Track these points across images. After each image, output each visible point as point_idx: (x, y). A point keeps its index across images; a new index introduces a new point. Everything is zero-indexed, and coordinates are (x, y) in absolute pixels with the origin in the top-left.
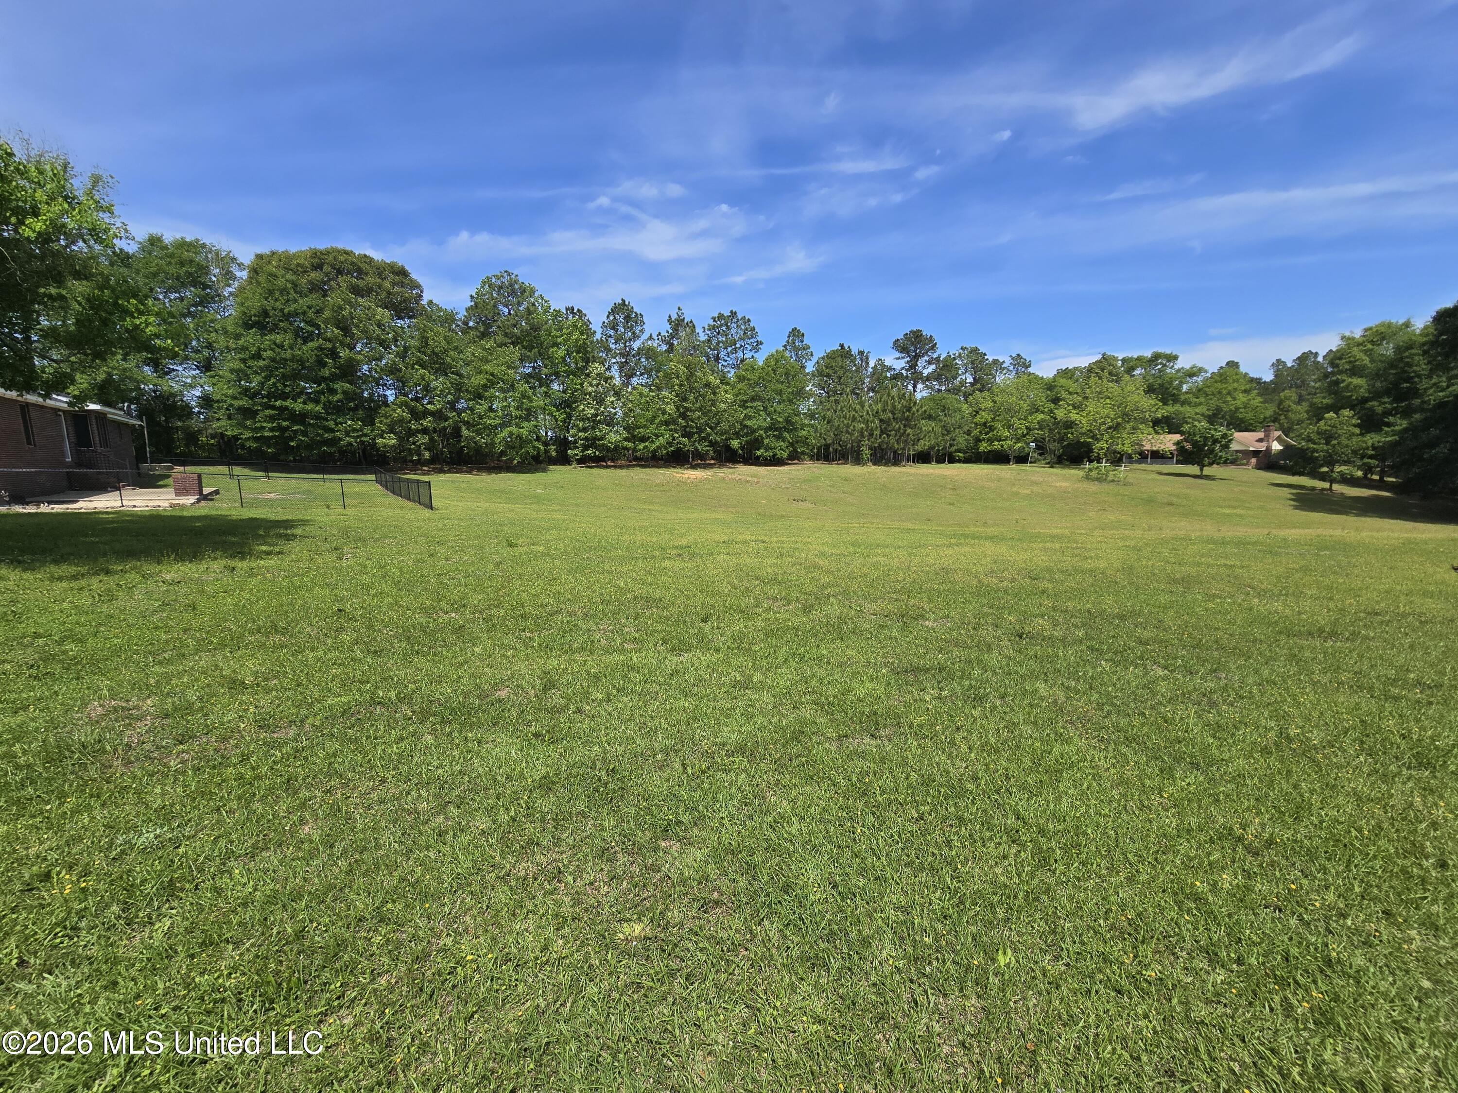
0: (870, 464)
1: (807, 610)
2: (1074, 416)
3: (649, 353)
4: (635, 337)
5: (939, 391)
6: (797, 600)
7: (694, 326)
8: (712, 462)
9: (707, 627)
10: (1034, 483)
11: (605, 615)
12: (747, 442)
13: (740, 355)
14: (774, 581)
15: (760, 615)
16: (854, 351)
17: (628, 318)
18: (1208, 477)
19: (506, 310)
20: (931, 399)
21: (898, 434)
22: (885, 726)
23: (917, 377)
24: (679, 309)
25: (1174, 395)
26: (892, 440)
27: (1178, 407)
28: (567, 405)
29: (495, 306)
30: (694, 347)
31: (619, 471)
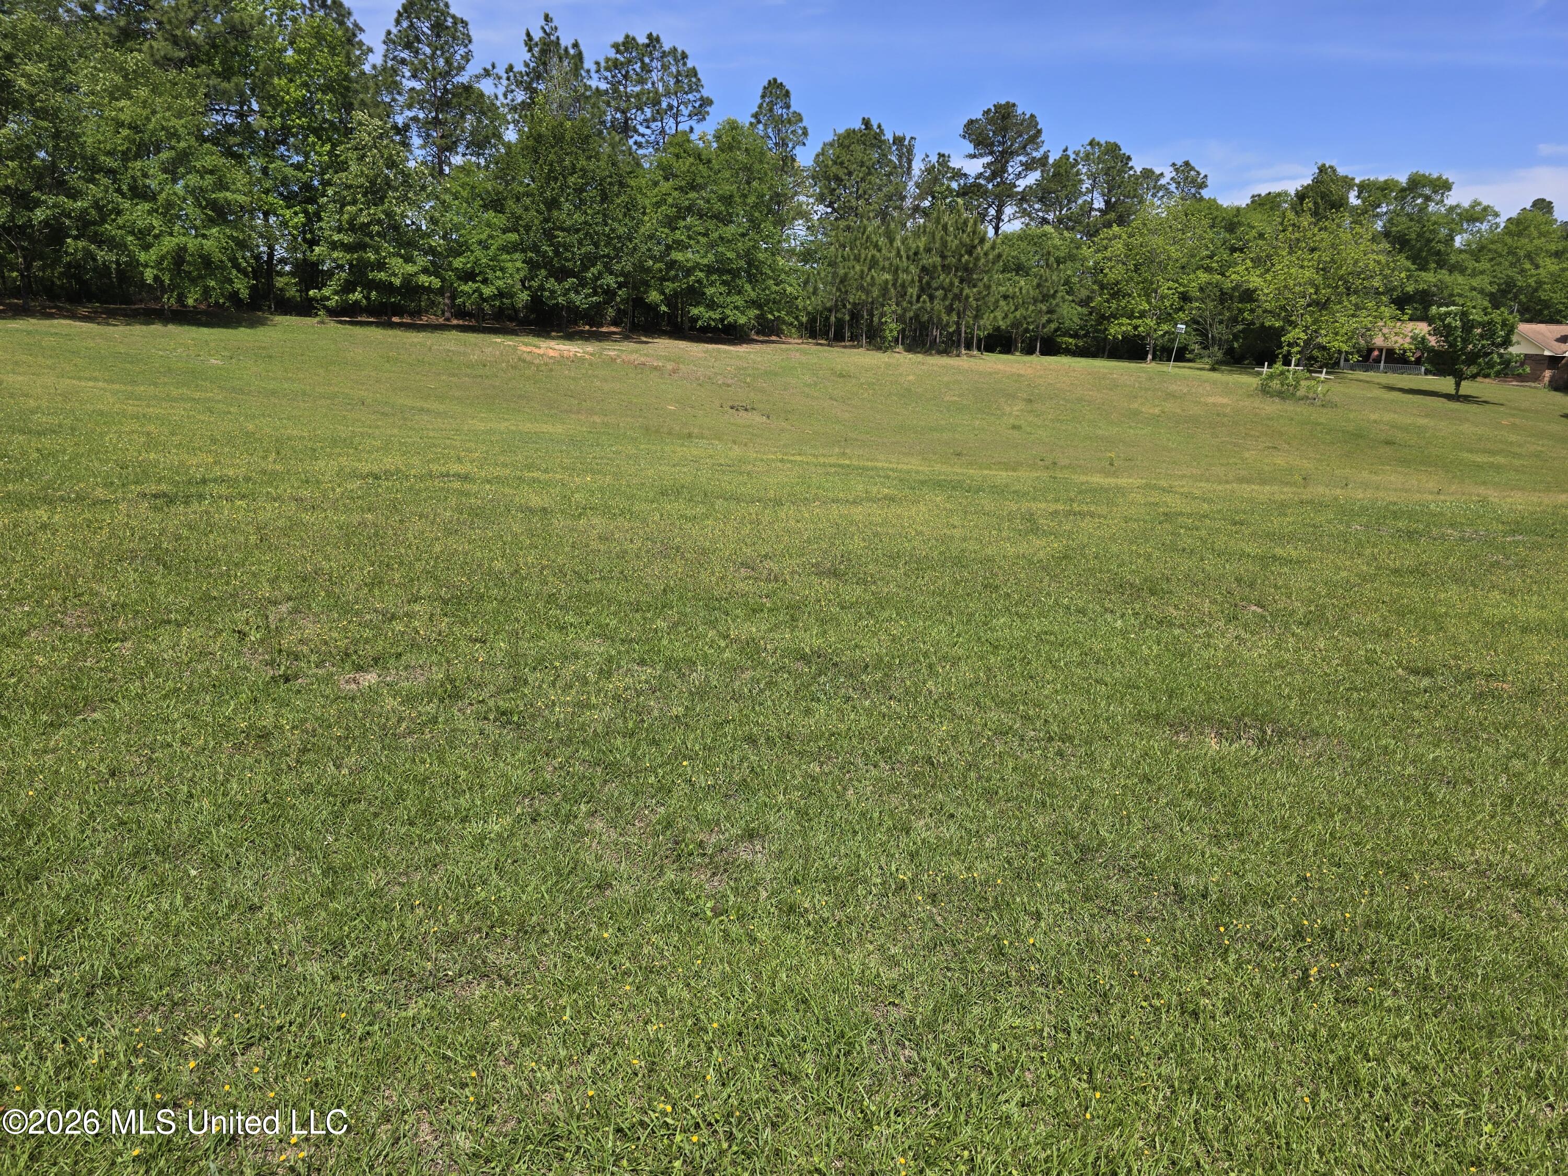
0: (900, 348)
2: (1255, 281)
5: (1045, 221)
7: (579, 58)
10: (1172, 396)
12: (674, 292)
18: (1467, 399)
20: (1022, 236)
21: (950, 296)
23: (1005, 194)
24: (547, 20)
25: (1438, 253)
26: (938, 306)
27: (1444, 275)
30: (578, 101)
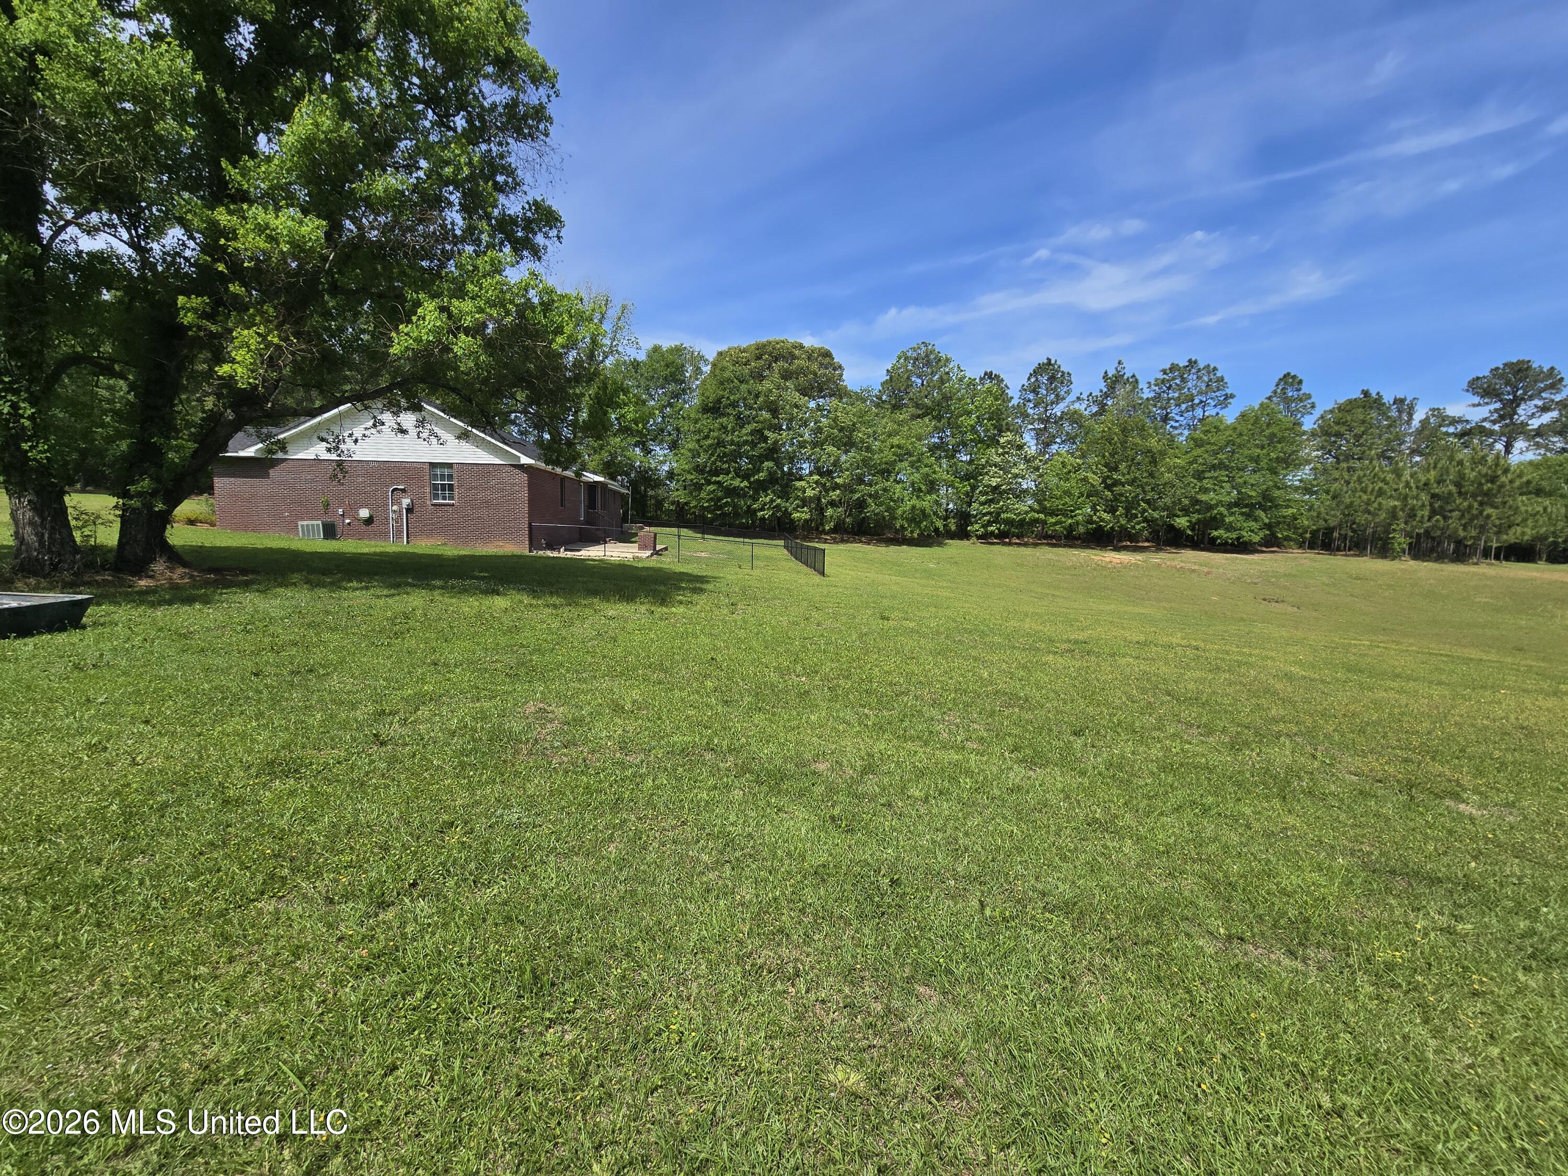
0: (1407, 557)
1: (1235, 746)
3: (1073, 417)
4: (1059, 399)
6: (1224, 730)
7: (1137, 381)
8: (1146, 544)
9: (1078, 743)
11: (955, 704)
12: (1199, 521)
13: (1199, 412)
14: (1194, 700)
15: (1159, 742)
16: (1388, 398)
17: (1052, 379)
19: (919, 381)
22: (1319, 945)
23: (1515, 432)
24: (1120, 363)
26: (1453, 524)
28: (972, 476)
29: (908, 378)
30: (1134, 407)
31: (1023, 549)
